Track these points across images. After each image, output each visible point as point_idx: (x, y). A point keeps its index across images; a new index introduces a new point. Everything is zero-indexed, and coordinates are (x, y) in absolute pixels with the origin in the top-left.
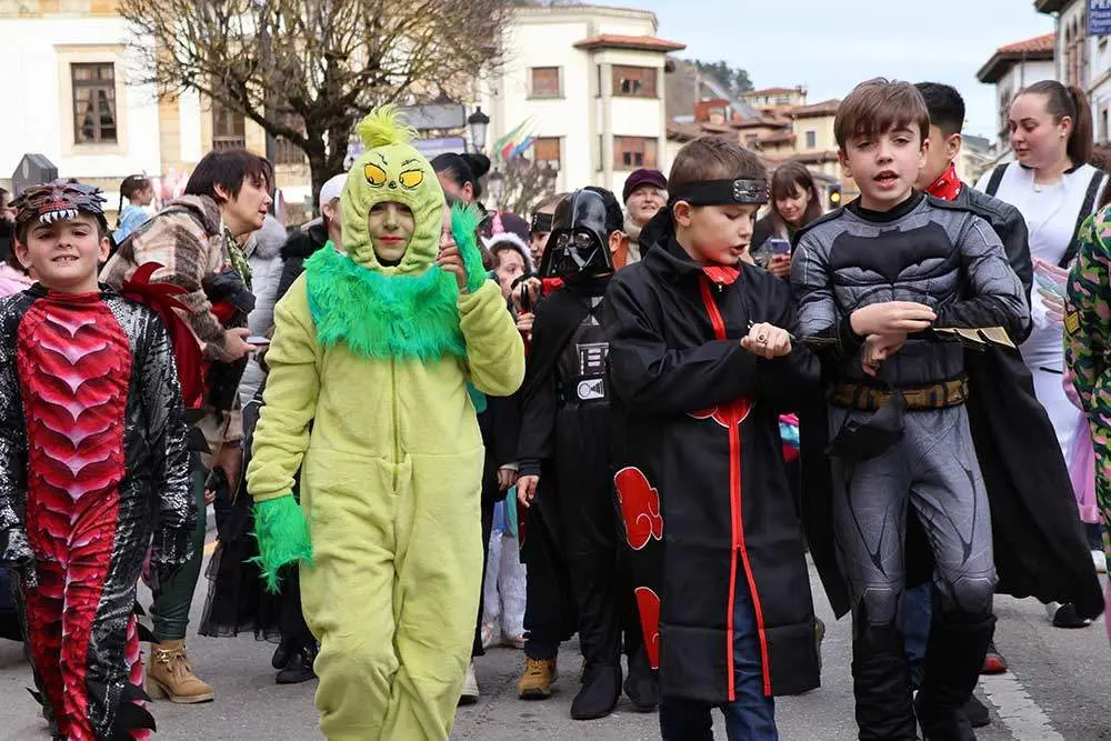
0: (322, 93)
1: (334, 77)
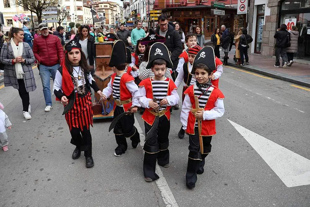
0: (38, 6)
1: (39, 4)
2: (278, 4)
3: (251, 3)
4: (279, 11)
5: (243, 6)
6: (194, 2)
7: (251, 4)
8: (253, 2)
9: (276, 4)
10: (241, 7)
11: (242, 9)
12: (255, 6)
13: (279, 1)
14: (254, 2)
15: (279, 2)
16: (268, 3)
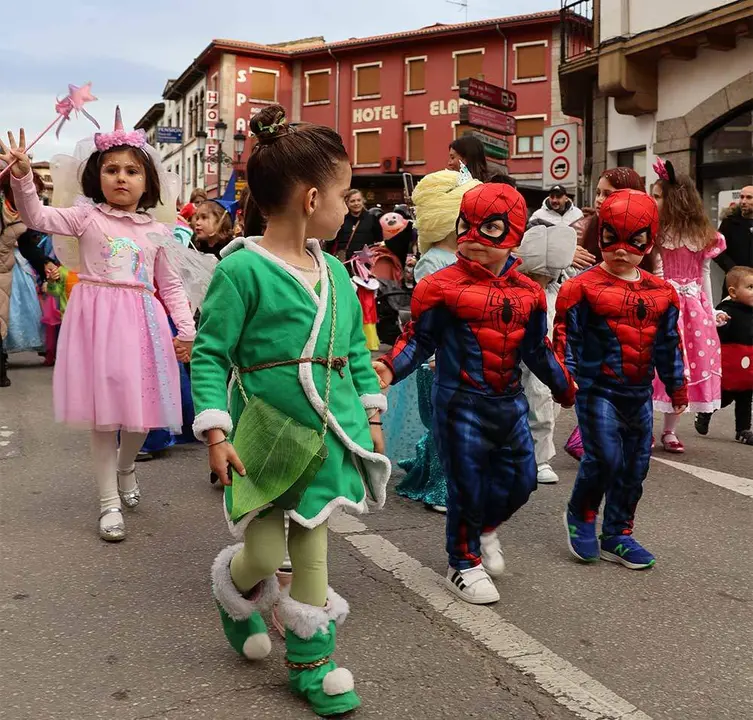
2: (691, 145)
3: (594, 146)
4: (694, 166)
5: (562, 162)
6: (378, 165)
7: (597, 148)
8: (603, 139)
9: (686, 143)
10: (555, 165)
11: (560, 173)
12: (609, 155)
13: (692, 134)
14: (606, 141)
15: (692, 137)
16: (655, 141)
